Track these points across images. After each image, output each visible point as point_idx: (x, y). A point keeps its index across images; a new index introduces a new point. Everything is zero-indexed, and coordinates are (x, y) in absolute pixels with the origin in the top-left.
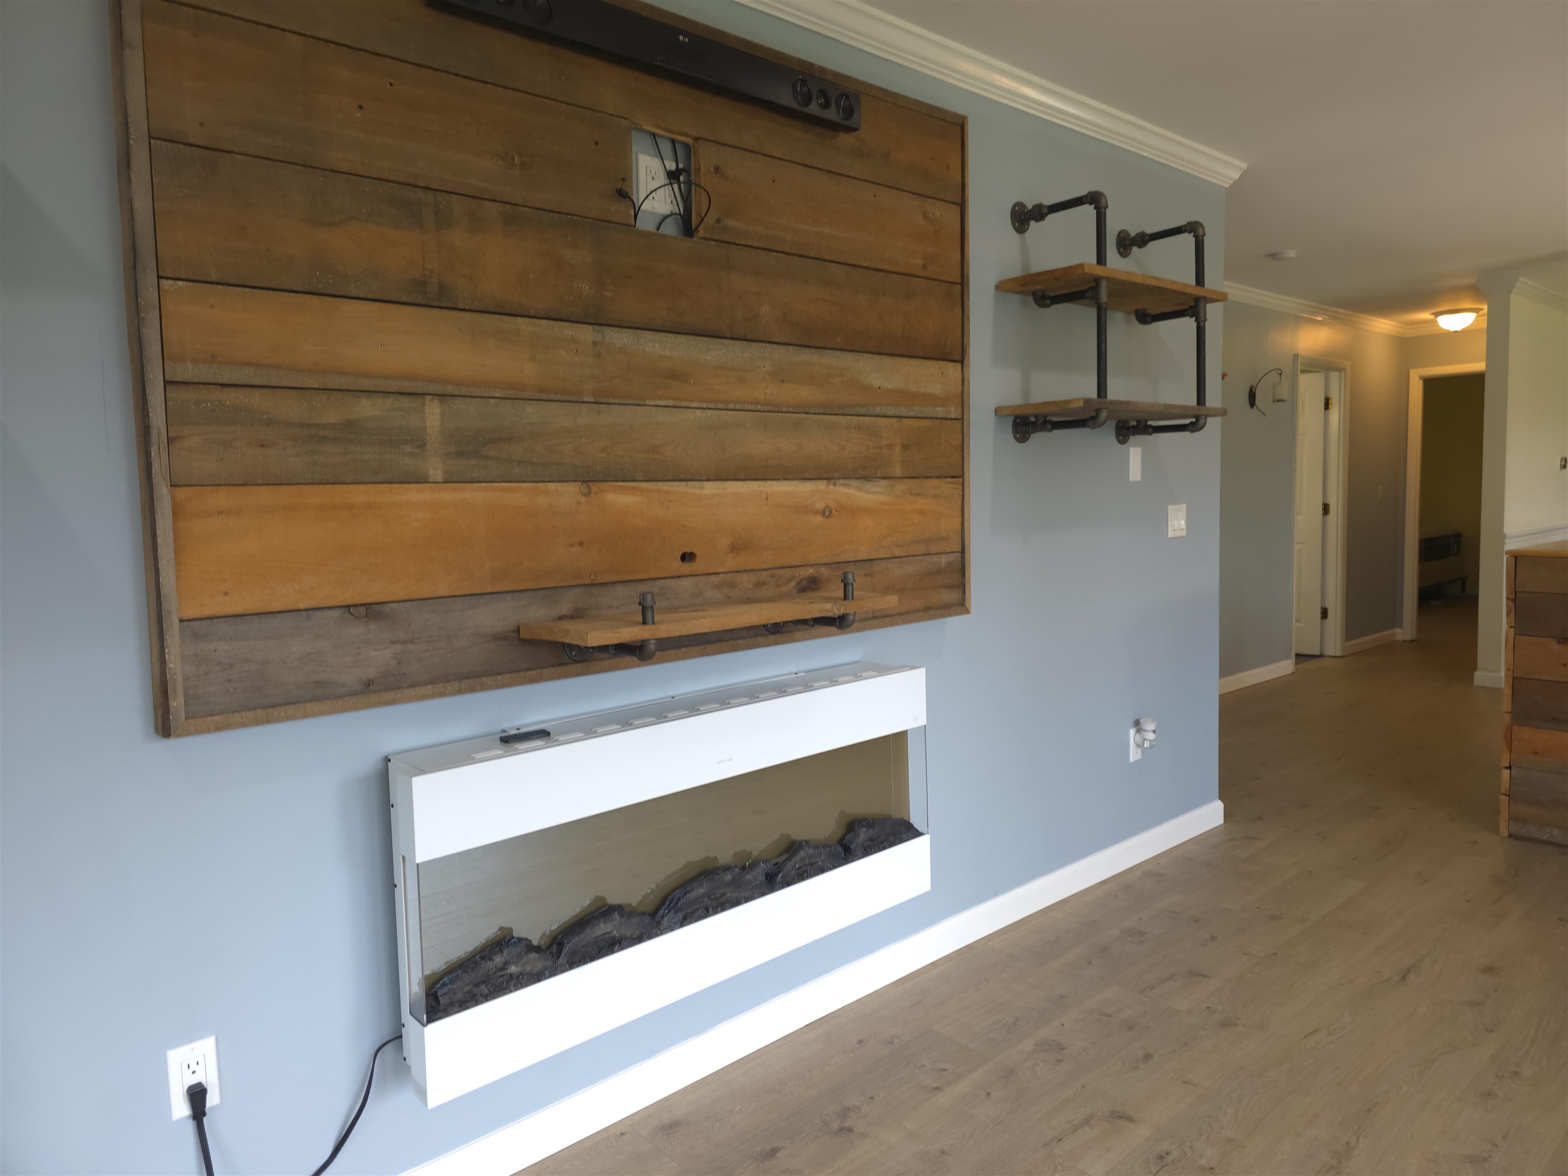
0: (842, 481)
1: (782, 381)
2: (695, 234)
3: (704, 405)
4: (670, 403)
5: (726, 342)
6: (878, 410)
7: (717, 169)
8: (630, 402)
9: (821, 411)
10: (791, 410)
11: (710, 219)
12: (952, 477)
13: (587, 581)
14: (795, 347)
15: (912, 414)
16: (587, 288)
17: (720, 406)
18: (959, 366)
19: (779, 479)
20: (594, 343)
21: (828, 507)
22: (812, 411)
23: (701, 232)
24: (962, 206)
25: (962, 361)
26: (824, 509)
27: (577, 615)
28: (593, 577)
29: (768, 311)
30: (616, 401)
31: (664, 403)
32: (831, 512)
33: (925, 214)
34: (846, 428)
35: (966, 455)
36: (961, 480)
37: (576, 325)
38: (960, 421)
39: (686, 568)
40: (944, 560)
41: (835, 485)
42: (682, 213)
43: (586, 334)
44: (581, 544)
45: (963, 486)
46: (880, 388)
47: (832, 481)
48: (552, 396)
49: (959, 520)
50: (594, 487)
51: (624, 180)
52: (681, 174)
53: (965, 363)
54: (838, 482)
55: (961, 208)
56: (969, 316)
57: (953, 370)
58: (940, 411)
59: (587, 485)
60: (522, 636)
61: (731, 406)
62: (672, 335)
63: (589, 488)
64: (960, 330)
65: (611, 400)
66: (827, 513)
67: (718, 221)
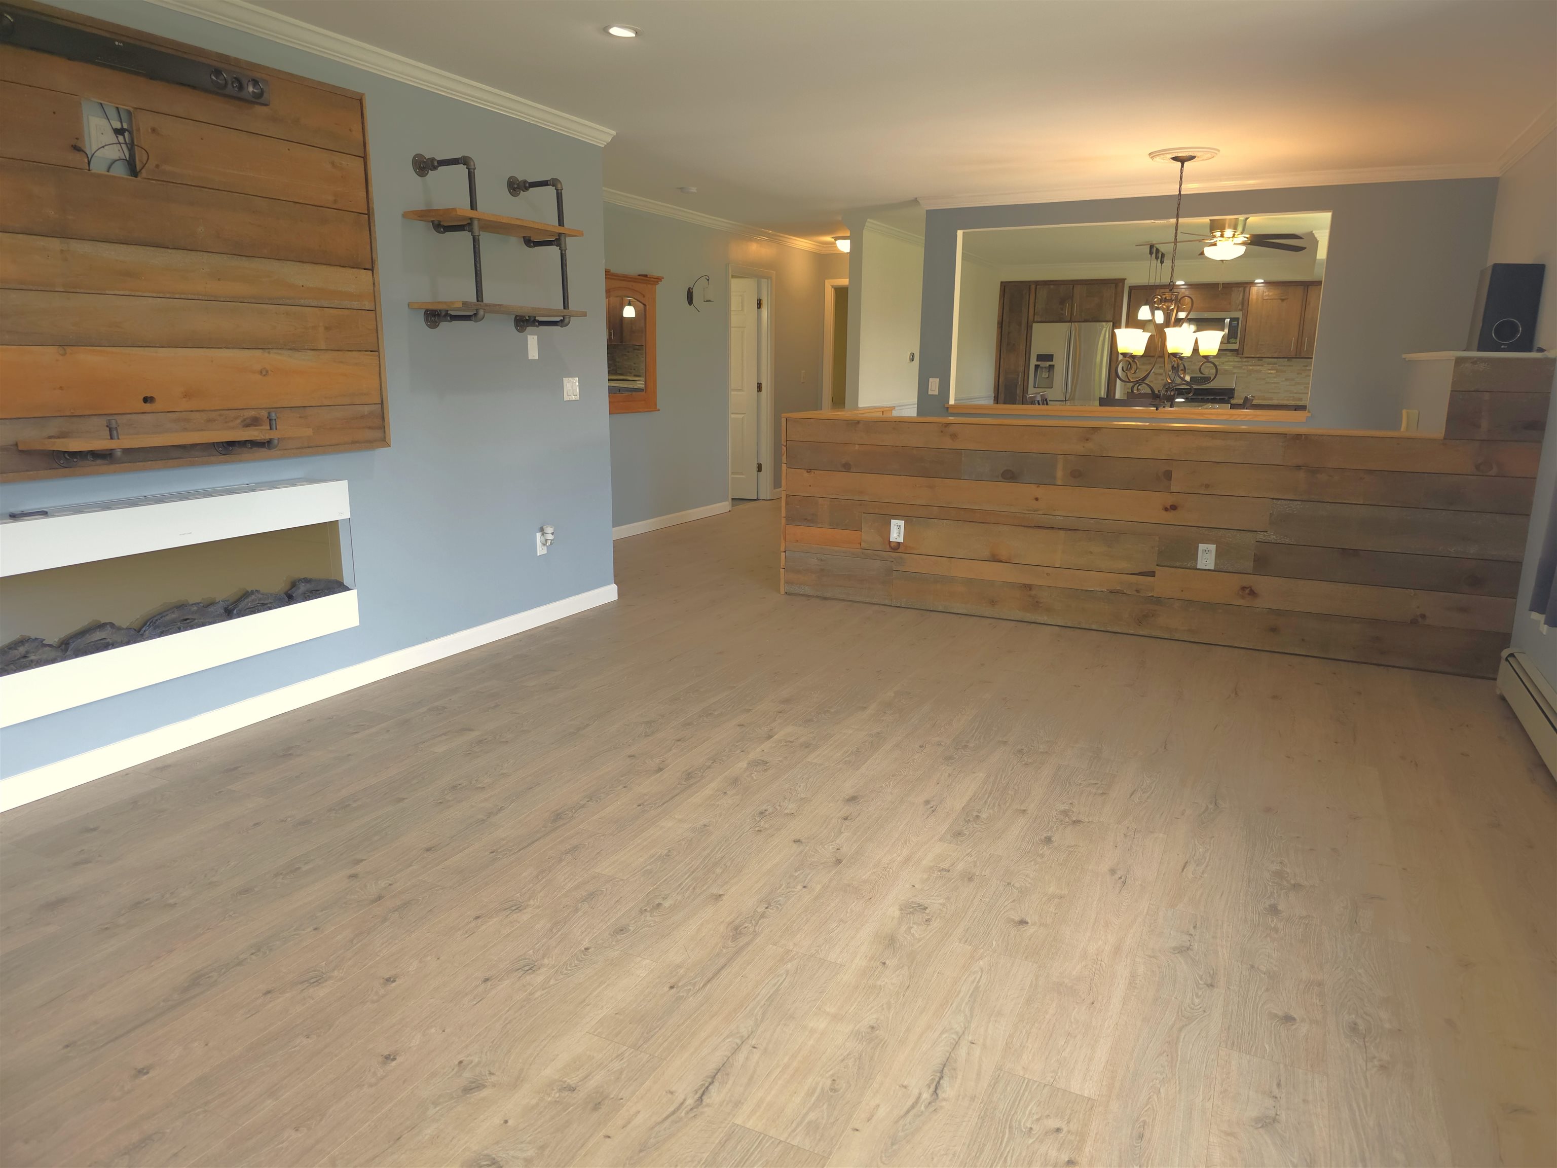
0: (275, 351)
1: (219, 280)
2: (139, 174)
3: (155, 295)
4: (127, 293)
5: (170, 251)
6: (302, 302)
7: (153, 130)
8: (93, 292)
9: (253, 301)
10: (228, 299)
11: (151, 165)
12: (371, 351)
13: (68, 413)
14: (228, 256)
15: (332, 306)
16: (53, 213)
17: (168, 296)
18: (370, 272)
19: (221, 348)
20: (62, 251)
21: (264, 368)
22: (245, 301)
23: (144, 173)
24: (365, 158)
25: (372, 270)
26: (261, 370)
27: (63, 435)
28: (72, 411)
29: (203, 230)
30: (82, 291)
31: (121, 293)
32: (267, 372)
33: (333, 164)
34: (276, 313)
35: (379, 336)
36: (377, 353)
37: (46, 238)
38: (374, 312)
39: (148, 407)
40: (366, 409)
41: (269, 353)
42: (128, 159)
43: (55, 244)
44: (61, 388)
45: (379, 358)
46: (303, 286)
47: (267, 351)
48: (31, 287)
49: (378, 382)
50: (69, 349)
51: (77, 139)
52: (125, 132)
53: (374, 271)
54: (272, 351)
55: (364, 160)
56: (375, 238)
57: (365, 276)
58: (356, 305)
59: (63, 348)
60: (20, 448)
61: (177, 296)
62: (125, 246)
63: (65, 350)
64: (369, 247)
65: (78, 290)
66: (264, 372)
67: (157, 166)
